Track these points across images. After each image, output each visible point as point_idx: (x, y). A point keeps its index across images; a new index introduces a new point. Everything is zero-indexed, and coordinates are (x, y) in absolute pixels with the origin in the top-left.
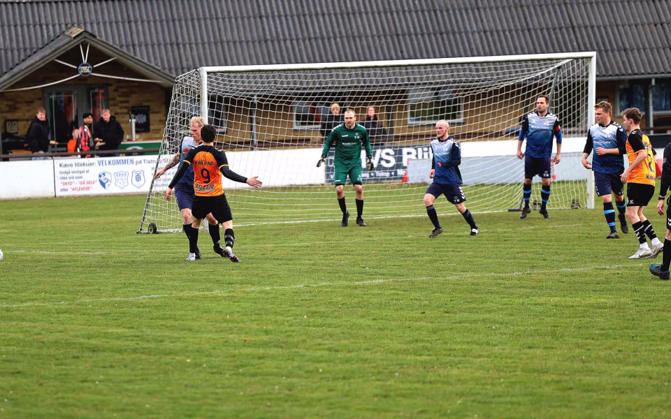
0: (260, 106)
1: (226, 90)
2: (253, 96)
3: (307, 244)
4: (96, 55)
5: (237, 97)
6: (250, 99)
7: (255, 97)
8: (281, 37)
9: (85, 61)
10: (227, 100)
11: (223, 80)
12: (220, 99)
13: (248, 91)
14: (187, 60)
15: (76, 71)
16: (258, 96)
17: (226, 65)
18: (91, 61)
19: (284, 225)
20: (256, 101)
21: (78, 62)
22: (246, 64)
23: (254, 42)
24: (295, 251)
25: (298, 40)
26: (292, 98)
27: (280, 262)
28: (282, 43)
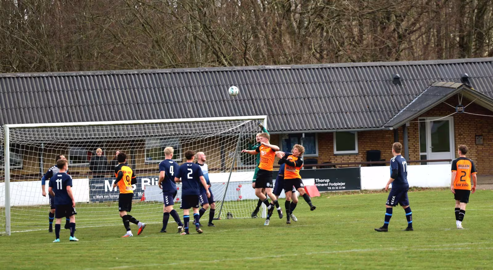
0: (45, 150)
1: (23, 140)
5: (30, 145)
6: (39, 146)
7: (42, 145)
8: (60, 105)
10: (23, 146)
11: (21, 133)
12: (18, 146)
13: (37, 141)
16: (44, 144)
17: (23, 123)
20: (43, 147)
22: (36, 122)
23: (41, 108)
24: (68, 247)
25: (71, 107)
26: (67, 145)
27: (58, 255)
28: (61, 108)
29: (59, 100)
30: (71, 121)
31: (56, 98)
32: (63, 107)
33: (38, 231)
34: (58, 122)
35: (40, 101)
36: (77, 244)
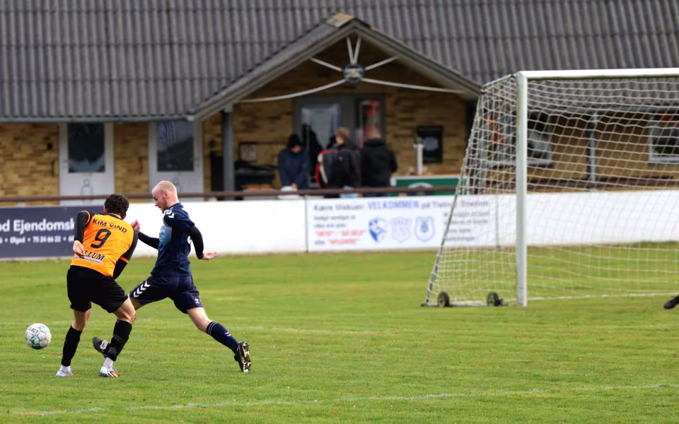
0: (601, 127)
1: (555, 104)
2: (591, 113)
3: (666, 326)
4: (370, 53)
5: (568, 115)
6: (588, 118)
7: (595, 115)
8: (635, 30)
9: (354, 61)
10: (554, 119)
11: (550, 90)
12: (544, 117)
14: (498, 60)
15: (340, 75)
16: (600, 113)
17: (555, 68)
18: (362, 62)
19: (633, 298)
20: (595, 121)
21: (344, 62)
22: (582, 67)
23: (595, 36)
24: (648, 335)
25: (659, 34)
26: (647, 117)
27: (627, 351)
28: (636, 37)
29: (633, 19)
30: (657, 66)
31: (628, 16)
32: (641, 34)
33: (586, 299)
34: (629, 67)
35: (592, 22)
36: (666, 330)
